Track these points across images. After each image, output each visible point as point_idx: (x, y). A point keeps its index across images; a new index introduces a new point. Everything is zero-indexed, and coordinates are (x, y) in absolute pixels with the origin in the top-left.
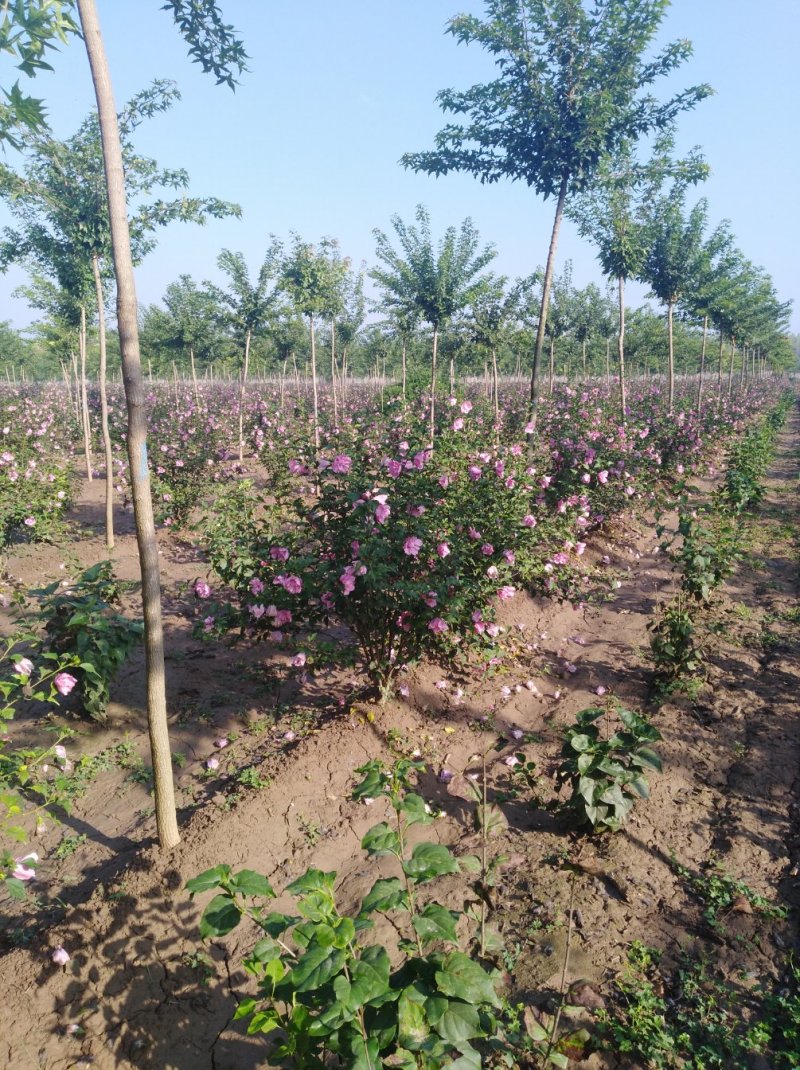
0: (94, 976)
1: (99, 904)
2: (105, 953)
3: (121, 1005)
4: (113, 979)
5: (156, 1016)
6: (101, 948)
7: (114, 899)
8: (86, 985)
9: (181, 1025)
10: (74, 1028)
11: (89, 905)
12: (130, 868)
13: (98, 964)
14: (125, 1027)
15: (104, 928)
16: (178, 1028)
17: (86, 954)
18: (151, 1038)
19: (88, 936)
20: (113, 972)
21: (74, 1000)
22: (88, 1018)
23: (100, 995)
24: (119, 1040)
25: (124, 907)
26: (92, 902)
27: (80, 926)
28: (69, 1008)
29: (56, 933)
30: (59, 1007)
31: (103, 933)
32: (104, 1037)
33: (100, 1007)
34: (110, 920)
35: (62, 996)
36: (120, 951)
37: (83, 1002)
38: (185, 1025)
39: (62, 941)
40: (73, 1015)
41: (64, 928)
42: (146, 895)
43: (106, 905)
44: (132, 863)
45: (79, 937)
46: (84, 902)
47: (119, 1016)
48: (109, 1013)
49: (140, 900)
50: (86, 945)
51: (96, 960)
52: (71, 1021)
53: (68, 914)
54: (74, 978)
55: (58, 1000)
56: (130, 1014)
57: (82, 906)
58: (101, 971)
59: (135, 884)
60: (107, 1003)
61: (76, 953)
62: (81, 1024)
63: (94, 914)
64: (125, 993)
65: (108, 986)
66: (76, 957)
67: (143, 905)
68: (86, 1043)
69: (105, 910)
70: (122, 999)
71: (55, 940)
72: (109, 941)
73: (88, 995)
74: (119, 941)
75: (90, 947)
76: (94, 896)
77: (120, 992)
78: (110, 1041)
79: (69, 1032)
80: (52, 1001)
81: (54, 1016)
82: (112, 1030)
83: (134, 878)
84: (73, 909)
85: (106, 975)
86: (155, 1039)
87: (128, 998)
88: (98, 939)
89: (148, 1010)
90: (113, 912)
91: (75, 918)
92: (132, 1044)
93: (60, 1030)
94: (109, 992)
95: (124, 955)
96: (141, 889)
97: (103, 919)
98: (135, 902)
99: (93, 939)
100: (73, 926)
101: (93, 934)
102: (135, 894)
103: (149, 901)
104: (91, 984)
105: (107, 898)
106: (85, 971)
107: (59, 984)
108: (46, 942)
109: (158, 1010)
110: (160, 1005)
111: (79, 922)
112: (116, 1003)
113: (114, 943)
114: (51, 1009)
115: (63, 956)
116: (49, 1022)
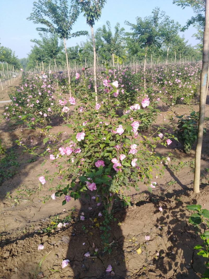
0: (168, 217)
1: (173, 200)
2: (172, 213)
3: (173, 227)
4: (172, 220)
5: (181, 235)
6: (171, 211)
7: (177, 200)
8: (165, 218)
9: (187, 240)
10: (160, 227)
11: (171, 199)
12: (184, 194)
13: (170, 215)
14: (172, 233)
15: (173, 207)
17: (167, 211)
18: (178, 239)
19: (168, 207)
20: (173, 218)
21: (161, 220)
22: (164, 226)
23: (168, 223)
24: (170, 236)
25: (179, 204)
27: (167, 204)
28: (160, 222)
29: (161, 203)
32: (166, 233)
33: (167, 225)
34: (175, 205)
35: (159, 218)
36: (176, 214)
37: (163, 222)
39: (162, 205)
40: (161, 224)
41: (163, 202)
42: (186, 203)
43: (175, 201)
45: (166, 206)
47: (171, 230)
48: (169, 228)
49: (184, 203)
50: (167, 209)
51: (169, 213)
53: (165, 199)
54: (163, 215)
55: (158, 219)
56: (174, 230)
57: (169, 199)
58: (170, 217)
59: (184, 199)
60: (169, 225)
61: (165, 210)
62: (162, 227)
63: (171, 202)
64: (174, 225)
65: (170, 221)
67: (184, 205)
68: (162, 232)
72: (173, 210)
73: (165, 221)
74: (176, 211)
76: (173, 198)
78: (167, 235)
79: (158, 228)
80: (156, 218)
82: (169, 232)
83: (184, 197)
88: (171, 209)
89: (179, 232)
91: (166, 201)
92: (173, 238)
93: (157, 226)
96: (185, 201)
97: (173, 204)
98: (182, 203)
100: (165, 203)
101: (170, 207)
103: (186, 205)
105: (176, 199)
106: (166, 215)
107: (159, 215)
108: (158, 204)
109: (182, 233)
114: (156, 220)
115: (161, 209)
116: (155, 223)
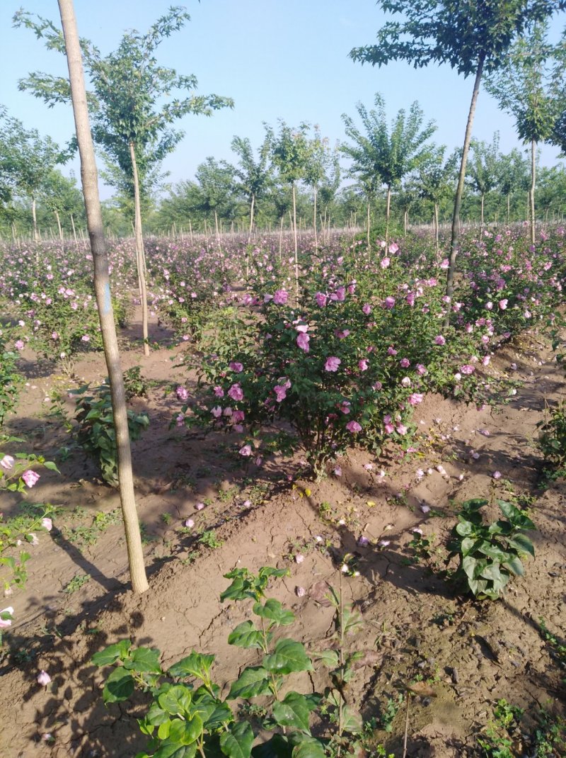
0: (68, 695)
1: (80, 637)
2: (79, 677)
3: (85, 720)
4: (83, 697)
5: (111, 730)
6: (76, 672)
7: (91, 634)
8: (62, 701)
9: (128, 739)
10: (47, 736)
11: (73, 638)
12: (107, 609)
13: (73, 685)
14: (85, 738)
15: (80, 657)
16: (126, 741)
17: (64, 676)
18: (103, 749)
19: (67, 663)
20: (83, 692)
21: (51, 713)
22: (59, 729)
23: (71, 710)
24: (79, 749)
25: (98, 640)
26: (75, 634)
27: (62, 654)
28: (45, 720)
29: (44, 658)
30: (38, 719)
31: (80, 660)
32: (69, 746)
33: (69, 721)
34: (86, 650)
35: (42, 710)
36: (92, 675)
37: (57, 715)
38: (132, 739)
39: (47, 666)
40: (48, 726)
41: (51, 655)
42: (115, 632)
43: (85, 638)
44: (111, 604)
45: (61, 663)
46: (70, 635)
47: (83, 728)
48: (75, 725)
49: (110, 636)
50: (65, 670)
51: (72, 682)
52: (47, 731)
53: (56, 644)
54: (52, 696)
55: (38, 712)
56: (93, 728)
57: (67, 638)
58: (74, 691)
59: (109, 622)
60: (75, 717)
61: (57, 675)
62: (53, 734)
63: (75, 645)
64: (90, 710)
65: (78, 703)
66: (56, 679)
67: (112, 639)
68: (55, 749)
69: (83, 643)
70: (87, 715)
71: (43, 664)
72: (83, 667)
73: (62, 710)
74: (91, 667)
75: (68, 672)
76: (78, 629)
77: (86, 709)
78: (72, 750)
79: (43, 739)
80: (33, 713)
81: (34, 726)
82: (76, 740)
83: (109, 617)
84: (60, 640)
85: (78, 694)
86: (107, 750)
87: (91, 714)
88: (75, 665)
89: (105, 725)
90: (89, 644)
91: (60, 648)
92: (89, 752)
93: (36, 737)
94: (79, 708)
95: (94, 678)
96: (114, 627)
97: (80, 650)
98: (106, 636)
99: (71, 665)
100: (58, 654)
101: (71, 661)
102: (107, 631)
103: (117, 637)
104: (65, 701)
105: (87, 631)
106: (62, 690)
107: (41, 700)
108: (35, 664)
109: (113, 725)
110: (115, 722)
111: (62, 650)
112: (81, 718)
113: (87, 669)
114: (32, 720)
115: (45, 679)
116: (30, 730)
